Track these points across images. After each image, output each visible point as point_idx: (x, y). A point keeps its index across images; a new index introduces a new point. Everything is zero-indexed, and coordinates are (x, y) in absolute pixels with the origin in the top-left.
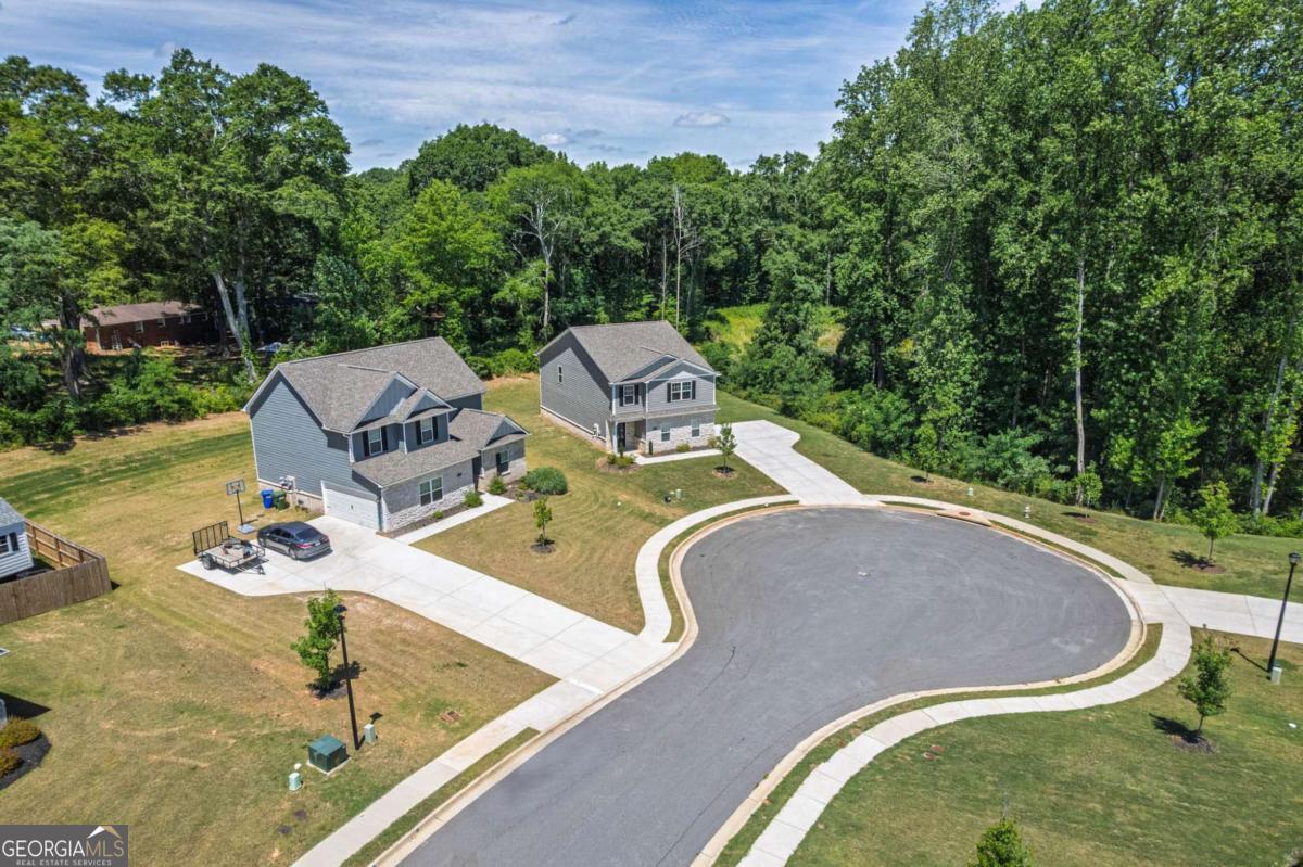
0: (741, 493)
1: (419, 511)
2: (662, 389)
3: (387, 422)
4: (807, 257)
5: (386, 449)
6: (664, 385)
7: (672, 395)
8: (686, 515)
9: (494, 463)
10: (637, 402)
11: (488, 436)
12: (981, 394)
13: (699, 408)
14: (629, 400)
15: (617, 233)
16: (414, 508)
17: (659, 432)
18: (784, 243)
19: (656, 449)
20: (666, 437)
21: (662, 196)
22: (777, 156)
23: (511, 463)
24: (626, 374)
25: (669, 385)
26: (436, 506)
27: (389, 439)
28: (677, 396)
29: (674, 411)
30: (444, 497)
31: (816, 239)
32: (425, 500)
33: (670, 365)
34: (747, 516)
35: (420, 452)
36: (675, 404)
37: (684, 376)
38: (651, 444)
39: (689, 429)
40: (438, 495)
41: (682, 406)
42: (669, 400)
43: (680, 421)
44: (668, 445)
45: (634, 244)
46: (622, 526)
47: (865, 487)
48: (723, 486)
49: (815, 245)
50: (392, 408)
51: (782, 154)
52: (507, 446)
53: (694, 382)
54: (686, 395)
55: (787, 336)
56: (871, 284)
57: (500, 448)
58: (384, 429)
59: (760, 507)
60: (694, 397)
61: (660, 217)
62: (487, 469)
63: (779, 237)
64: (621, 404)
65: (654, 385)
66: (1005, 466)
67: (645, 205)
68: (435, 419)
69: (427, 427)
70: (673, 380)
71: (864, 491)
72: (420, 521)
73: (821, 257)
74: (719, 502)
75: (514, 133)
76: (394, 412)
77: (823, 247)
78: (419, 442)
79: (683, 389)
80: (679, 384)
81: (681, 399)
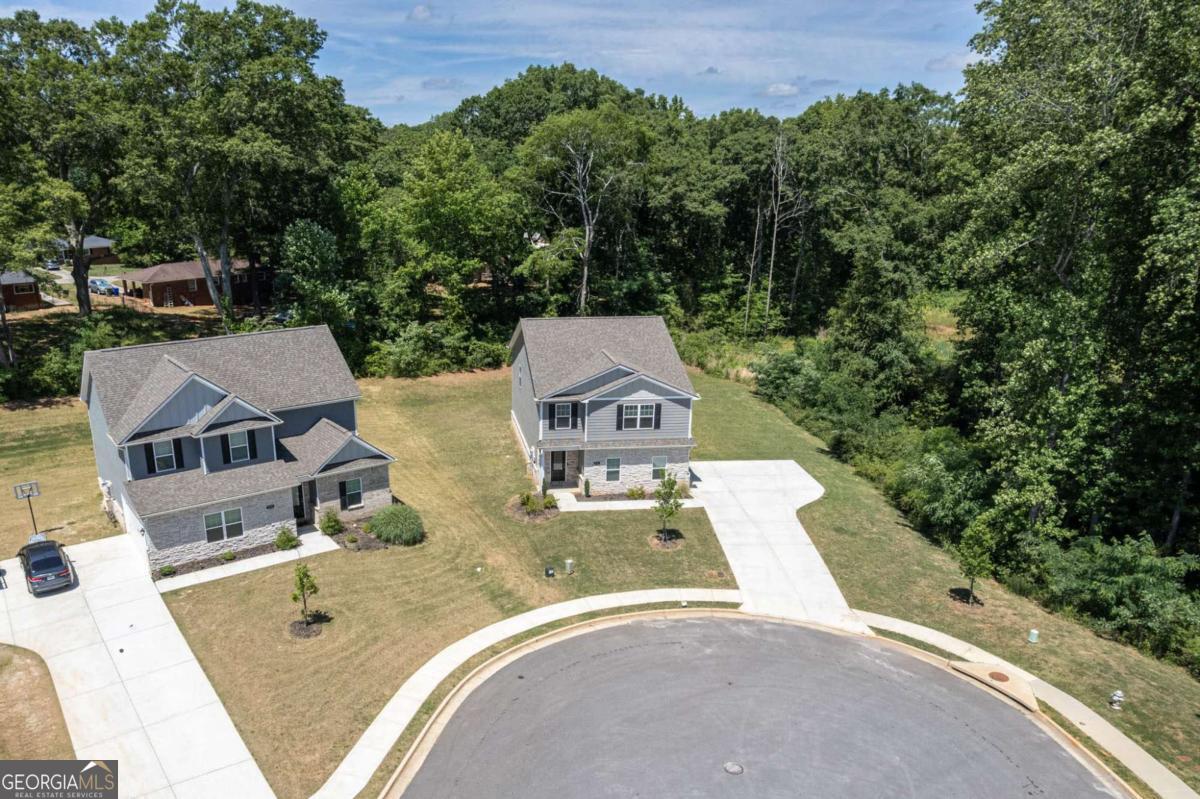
0: (665, 575)
1: (203, 548)
2: (608, 414)
3: (180, 433)
4: (907, 235)
5: (181, 466)
6: (613, 407)
7: (623, 421)
8: (559, 601)
9: (337, 493)
10: (575, 426)
11: (325, 460)
12: (1117, 469)
13: (665, 441)
14: (563, 422)
15: (695, 194)
16: (196, 544)
17: (604, 469)
18: (877, 214)
19: (594, 489)
20: (613, 476)
21: (758, 148)
22: (885, 92)
23: (365, 496)
24: (561, 387)
25: (620, 408)
26: (229, 544)
27: (182, 456)
28: (631, 423)
29: (627, 442)
30: (245, 533)
31: (922, 212)
32: (214, 535)
33: (623, 381)
34: (646, 617)
35: (224, 473)
36: (627, 433)
37: (643, 397)
38: (587, 484)
39: (649, 468)
40: (235, 531)
41: (637, 437)
42: (619, 427)
43: (637, 457)
44: (614, 487)
45: (717, 209)
46: (447, 609)
47: (861, 595)
48: (649, 561)
49: (920, 218)
50: (191, 417)
51: (892, 88)
52: (359, 473)
53: (659, 407)
54: (646, 423)
55: (864, 344)
56: (994, 279)
57: (347, 475)
58: (177, 443)
59: (676, 604)
60: (657, 426)
61: (753, 176)
62: (323, 500)
63: (872, 205)
64: (552, 427)
65: (596, 406)
66: (1119, 602)
67: (736, 160)
68: (251, 434)
69: (238, 443)
70: (626, 400)
71: (855, 603)
72: (204, 561)
73: (928, 236)
74: (622, 587)
75: (593, 73)
76: (193, 421)
77: (931, 222)
78: (227, 460)
79: (642, 413)
80: (636, 407)
81: (638, 427)
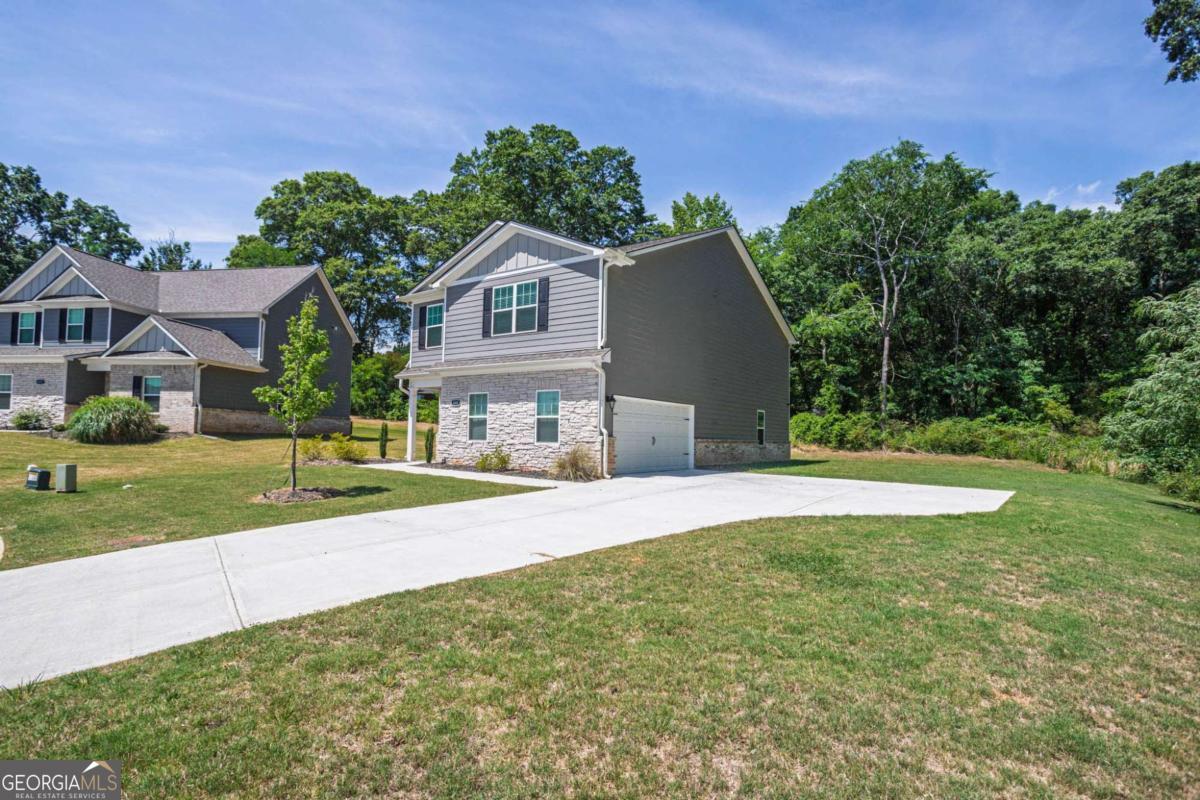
2: (469, 307)
6: (476, 295)
7: (494, 324)
9: (128, 390)
13: (556, 354)
14: (435, 338)
17: (464, 413)
20: (480, 429)
23: (164, 401)
25: (487, 293)
28: (503, 324)
29: (497, 360)
30: (12, 407)
36: (501, 346)
37: (521, 267)
39: (531, 409)
42: (486, 334)
43: (512, 388)
52: (156, 369)
53: (545, 283)
54: (525, 321)
57: (144, 368)
60: (543, 326)
64: (421, 347)
65: (455, 293)
68: (89, 312)
69: (76, 321)
70: (495, 278)
78: (62, 338)
79: (518, 304)
80: (511, 289)
81: (514, 331)
